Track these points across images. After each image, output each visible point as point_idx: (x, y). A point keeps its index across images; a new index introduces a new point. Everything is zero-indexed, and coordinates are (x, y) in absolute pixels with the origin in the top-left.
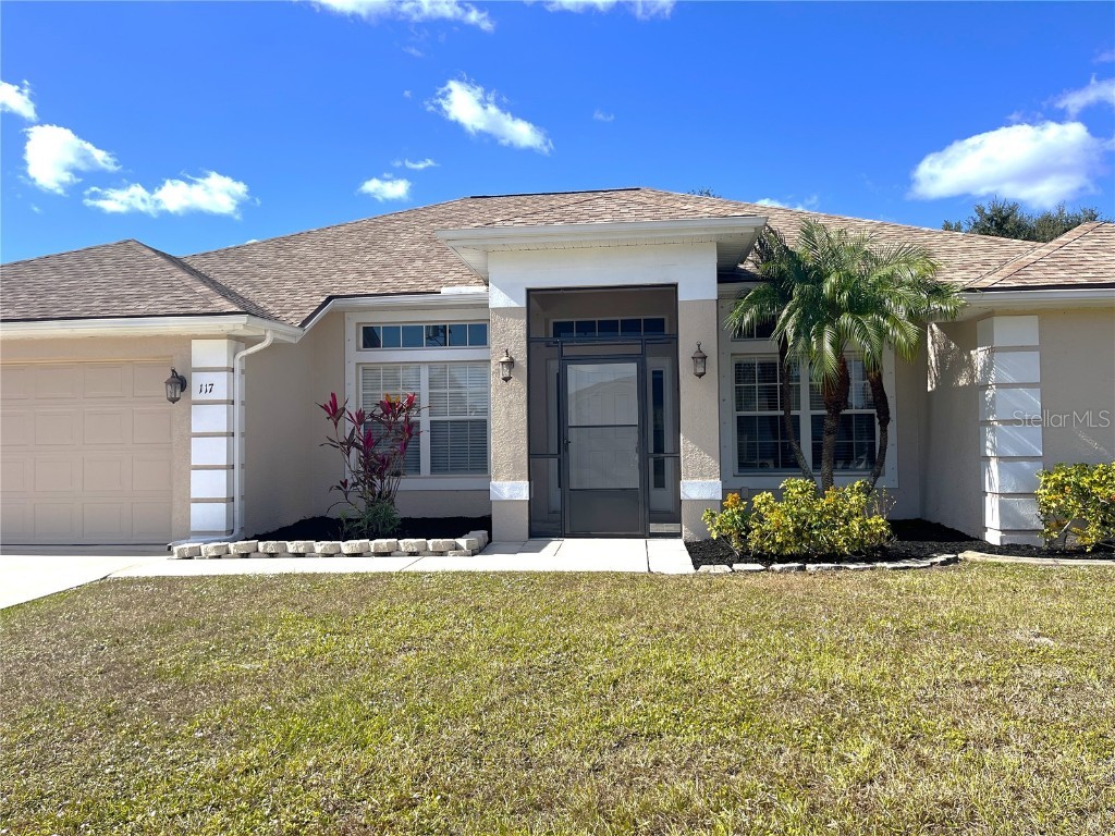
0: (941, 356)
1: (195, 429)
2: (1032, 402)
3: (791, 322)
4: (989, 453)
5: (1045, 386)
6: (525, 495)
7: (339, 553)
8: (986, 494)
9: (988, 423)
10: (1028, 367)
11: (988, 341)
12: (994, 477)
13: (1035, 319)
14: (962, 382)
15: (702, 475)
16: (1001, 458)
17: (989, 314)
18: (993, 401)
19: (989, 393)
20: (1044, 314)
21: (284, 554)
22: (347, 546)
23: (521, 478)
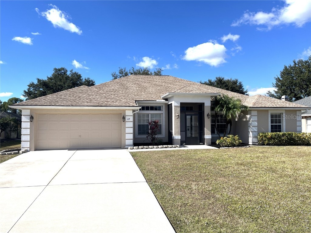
0: (239, 116)
1: (126, 127)
2: (256, 124)
3: (225, 111)
4: (250, 131)
5: (258, 121)
6: (180, 138)
7: (158, 148)
8: (249, 137)
9: (250, 126)
10: (256, 118)
11: (250, 114)
12: (251, 134)
13: (257, 111)
14: (244, 120)
15: (208, 135)
16: (252, 132)
17: (251, 110)
18: (251, 123)
19: (250, 122)
20: (258, 111)
21: (149, 148)
22: (160, 146)
23: (179, 135)
